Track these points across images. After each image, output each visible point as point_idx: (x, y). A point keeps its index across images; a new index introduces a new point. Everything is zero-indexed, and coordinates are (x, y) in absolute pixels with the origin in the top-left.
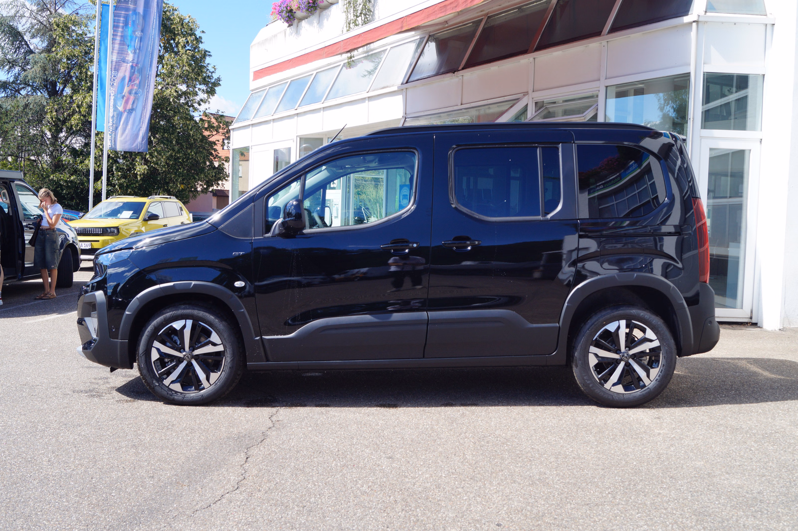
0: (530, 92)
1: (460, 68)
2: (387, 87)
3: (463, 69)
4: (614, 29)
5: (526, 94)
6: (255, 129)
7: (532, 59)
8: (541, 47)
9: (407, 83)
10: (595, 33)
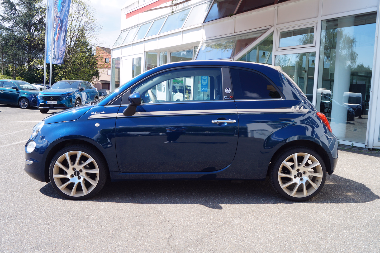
0: (275, 25)
1: (234, 14)
5: (272, 26)
7: (276, 7)
8: (282, 1)
9: (204, 23)
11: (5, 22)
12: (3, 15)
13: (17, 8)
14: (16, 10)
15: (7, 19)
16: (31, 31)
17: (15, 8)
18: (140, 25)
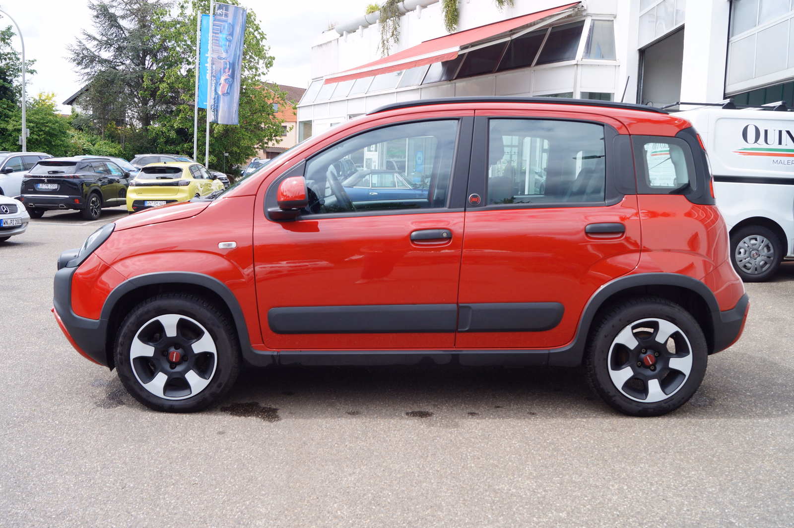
1: (454, 78)
2: (409, 86)
3: (456, 79)
4: (538, 63)
6: (317, 108)
7: (494, 77)
8: (501, 70)
9: (421, 85)
10: (527, 64)
15: (107, 44)
17: (118, 23)
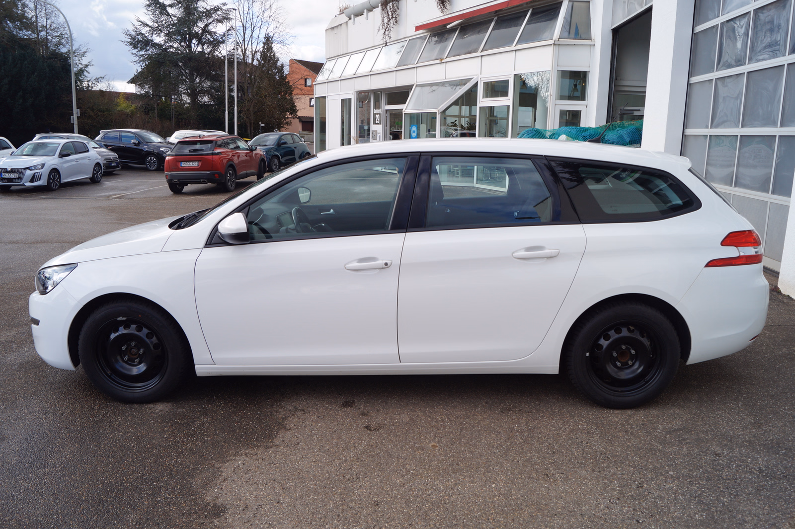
0: (479, 74)
1: (445, 58)
2: (406, 65)
4: (519, 43)
6: (330, 85)
7: (480, 56)
8: (486, 49)
9: (416, 64)
11: (154, 36)
12: (151, 24)
13: (170, 11)
14: (168, 15)
15: (158, 30)
16: (193, 45)
17: (167, 11)
18: (350, 54)
